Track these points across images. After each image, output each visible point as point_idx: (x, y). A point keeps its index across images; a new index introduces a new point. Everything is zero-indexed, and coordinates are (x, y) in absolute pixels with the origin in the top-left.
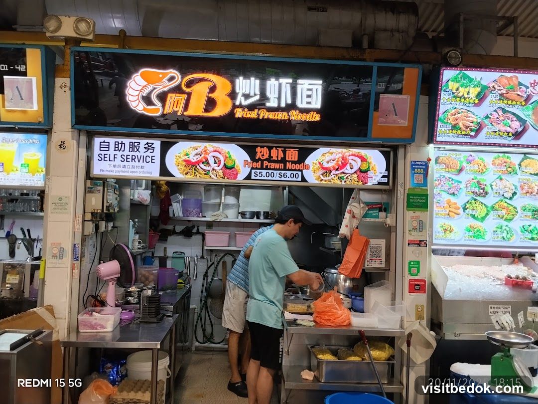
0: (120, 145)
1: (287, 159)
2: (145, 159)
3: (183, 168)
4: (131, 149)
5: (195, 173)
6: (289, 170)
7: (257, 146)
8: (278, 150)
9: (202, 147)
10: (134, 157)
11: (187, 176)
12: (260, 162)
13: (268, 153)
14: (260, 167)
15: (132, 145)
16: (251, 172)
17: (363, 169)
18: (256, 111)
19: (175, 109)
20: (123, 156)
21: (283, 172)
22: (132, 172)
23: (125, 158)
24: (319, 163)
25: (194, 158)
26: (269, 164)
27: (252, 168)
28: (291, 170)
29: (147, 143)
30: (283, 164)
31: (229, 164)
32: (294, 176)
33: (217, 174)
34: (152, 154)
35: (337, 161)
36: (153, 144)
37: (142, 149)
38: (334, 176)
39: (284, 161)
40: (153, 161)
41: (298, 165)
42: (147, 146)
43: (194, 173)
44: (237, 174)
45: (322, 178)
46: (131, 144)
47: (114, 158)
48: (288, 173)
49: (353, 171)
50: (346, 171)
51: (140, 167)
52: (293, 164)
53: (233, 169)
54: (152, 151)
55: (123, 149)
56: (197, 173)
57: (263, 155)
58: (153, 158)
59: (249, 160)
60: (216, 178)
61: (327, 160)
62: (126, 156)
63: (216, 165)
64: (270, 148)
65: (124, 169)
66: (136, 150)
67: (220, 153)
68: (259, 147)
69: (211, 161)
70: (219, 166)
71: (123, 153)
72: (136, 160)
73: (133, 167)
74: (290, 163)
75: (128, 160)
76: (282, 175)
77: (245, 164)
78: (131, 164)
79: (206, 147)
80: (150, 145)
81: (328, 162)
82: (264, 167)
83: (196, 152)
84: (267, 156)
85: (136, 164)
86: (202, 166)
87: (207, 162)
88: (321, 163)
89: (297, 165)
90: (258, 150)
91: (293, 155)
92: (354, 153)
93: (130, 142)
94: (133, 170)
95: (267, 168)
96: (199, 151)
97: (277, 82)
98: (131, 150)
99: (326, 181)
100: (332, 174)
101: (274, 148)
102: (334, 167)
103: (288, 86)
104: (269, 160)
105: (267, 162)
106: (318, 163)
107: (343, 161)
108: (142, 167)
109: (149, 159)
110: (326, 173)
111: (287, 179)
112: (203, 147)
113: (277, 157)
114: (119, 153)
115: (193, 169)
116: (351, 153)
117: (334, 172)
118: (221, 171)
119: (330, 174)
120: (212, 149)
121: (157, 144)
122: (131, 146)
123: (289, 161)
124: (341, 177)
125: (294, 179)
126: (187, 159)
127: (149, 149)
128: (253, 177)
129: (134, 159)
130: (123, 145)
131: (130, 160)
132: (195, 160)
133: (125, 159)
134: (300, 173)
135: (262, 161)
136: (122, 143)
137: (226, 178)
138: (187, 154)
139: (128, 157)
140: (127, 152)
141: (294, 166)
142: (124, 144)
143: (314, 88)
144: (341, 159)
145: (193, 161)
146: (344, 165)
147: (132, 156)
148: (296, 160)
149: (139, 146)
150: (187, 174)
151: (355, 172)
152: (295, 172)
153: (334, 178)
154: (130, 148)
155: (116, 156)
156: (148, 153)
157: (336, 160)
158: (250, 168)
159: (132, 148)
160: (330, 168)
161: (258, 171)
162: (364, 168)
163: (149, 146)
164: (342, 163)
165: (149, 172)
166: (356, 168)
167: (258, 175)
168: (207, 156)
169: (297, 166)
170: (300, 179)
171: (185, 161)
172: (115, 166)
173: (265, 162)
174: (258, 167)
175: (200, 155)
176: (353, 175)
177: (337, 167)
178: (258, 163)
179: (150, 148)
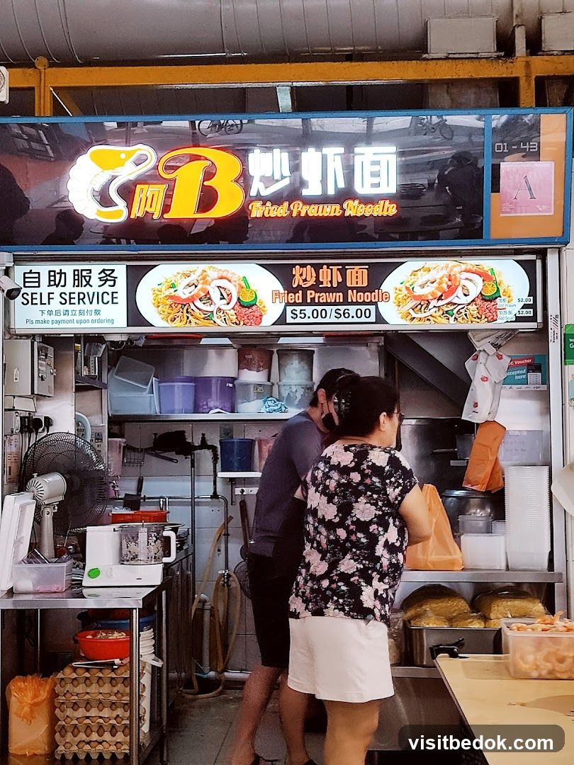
0: (58, 276)
1: (349, 285)
2: (100, 298)
3: (167, 310)
4: (76, 282)
5: (188, 318)
6: (352, 303)
7: (294, 265)
8: (332, 269)
9: (199, 272)
10: (82, 296)
11: (173, 324)
12: (300, 292)
13: (314, 275)
14: (300, 301)
15: (78, 275)
16: (285, 311)
17: (488, 294)
18: (286, 204)
19: (148, 209)
20: (63, 295)
21: (342, 308)
22: (80, 322)
23: (67, 297)
24: (407, 288)
25: (185, 291)
26: (317, 295)
27: (288, 304)
28: (357, 303)
29: (103, 271)
30: (341, 294)
31: (247, 300)
32: (363, 313)
33: (227, 317)
34: (113, 289)
35: (440, 284)
36: (113, 271)
37: (95, 281)
38: (435, 309)
39: (343, 287)
40: (115, 300)
41: (369, 294)
42: (103, 275)
43: (186, 318)
44: (261, 316)
45: (414, 315)
46: (76, 273)
47: (49, 299)
48: (352, 309)
49: (469, 299)
50: (456, 301)
51: (93, 312)
52: (359, 294)
53: (254, 308)
54: (112, 283)
55: (62, 283)
56: (191, 318)
57: (305, 280)
58: (115, 295)
59: (282, 290)
60: (226, 325)
61: (421, 281)
62: (68, 294)
63: (224, 302)
64: (317, 267)
65: (66, 318)
66: (84, 283)
67: (230, 281)
68: (298, 267)
69: (215, 295)
70: (228, 304)
71: (63, 290)
72: (86, 300)
73: (81, 312)
74: (355, 291)
75: (72, 301)
76: (342, 312)
77: (274, 296)
78: (77, 307)
79: (204, 271)
80: (108, 273)
81: (422, 286)
82: (309, 301)
83: (188, 280)
84: (312, 282)
85: (86, 306)
86: (198, 304)
87: (207, 298)
88: (411, 288)
89: (366, 294)
90: (296, 271)
91: (358, 276)
92: (468, 267)
93: (74, 271)
94: (82, 318)
95: (313, 303)
96: (193, 278)
97: (320, 153)
98: (76, 284)
99: (420, 319)
100: (431, 306)
101: (325, 267)
102: (433, 294)
103: (338, 159)
104: (317, 287)
105: (313, 292)
106: (404, 289)
107: (450, 283)
108: (97, 312)
109: (107, 298)
110: (419, 306)
111: (350, 320)
112: (201, 272)
113: (331, 282)
114: (57, 291)
115: (185, 311)
116: (463, 267)
117: (434, 303)
118: (233, 312)
119: (427, 307)
120: (215, 275)
121: (120, 270)
122: (76, 277)
123: (352, 289)
124: (447, 312)
125: (363, 319)
126: (173, 294)
127: (107, 280)
128: (289, 320)
129: (82, 299)
130: (63, 275)
131: (76, 301)
132: (188, 295)
133: (67, 300)
134: (372, 308)
135: (305, 290)
136: (61, 273)
137: (242, 323)
138: (173, 286)
139: (72, 296)
140: (69, 288)
141: (361, 297)
142: (65, 273)
143: (383, 159)
144: (447, 280)
145: (184, 297)
146: (451, 290)
147: (79, 293)
148: (365, 284)
149: (90, 277)
150: (173, 320)
151: (473, 301)
152: (363, 308)
153: (434, 314)
154: (75, 280)
155: (51, 296)
156: (106, 288)
157: (438, 281)
158: (284, 304)
159: (78, 280)
160: (426, 296)
161: (298, 308)
162: (489, 292)
163: (107, 275)
164: (449, 287)
165: (108, 321)
166: (474, 293)
167: (299, 315)
168: (208, 287)
169: (367, 297)
170: (373, 319)
171: (171, 297)
172: (50, 313)
173: (309, 292)
174: (297, 301)
175: (196, 286)
176: (469, 307)
177: (440, 294)
178: (297, 295)
179: (109, 278)
